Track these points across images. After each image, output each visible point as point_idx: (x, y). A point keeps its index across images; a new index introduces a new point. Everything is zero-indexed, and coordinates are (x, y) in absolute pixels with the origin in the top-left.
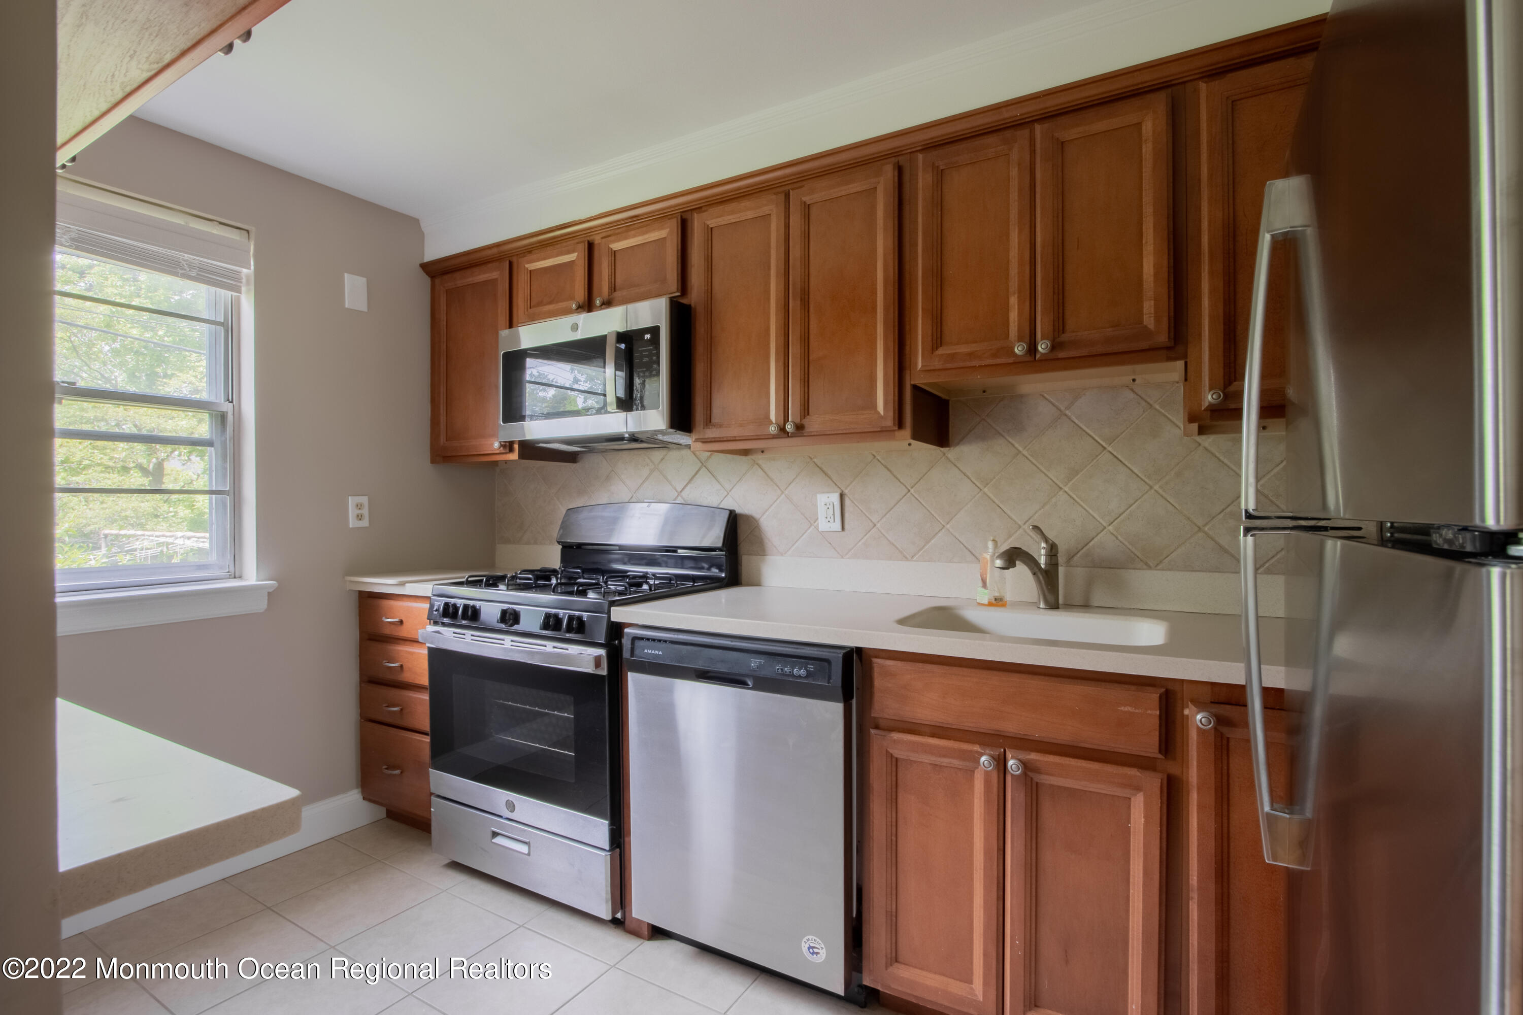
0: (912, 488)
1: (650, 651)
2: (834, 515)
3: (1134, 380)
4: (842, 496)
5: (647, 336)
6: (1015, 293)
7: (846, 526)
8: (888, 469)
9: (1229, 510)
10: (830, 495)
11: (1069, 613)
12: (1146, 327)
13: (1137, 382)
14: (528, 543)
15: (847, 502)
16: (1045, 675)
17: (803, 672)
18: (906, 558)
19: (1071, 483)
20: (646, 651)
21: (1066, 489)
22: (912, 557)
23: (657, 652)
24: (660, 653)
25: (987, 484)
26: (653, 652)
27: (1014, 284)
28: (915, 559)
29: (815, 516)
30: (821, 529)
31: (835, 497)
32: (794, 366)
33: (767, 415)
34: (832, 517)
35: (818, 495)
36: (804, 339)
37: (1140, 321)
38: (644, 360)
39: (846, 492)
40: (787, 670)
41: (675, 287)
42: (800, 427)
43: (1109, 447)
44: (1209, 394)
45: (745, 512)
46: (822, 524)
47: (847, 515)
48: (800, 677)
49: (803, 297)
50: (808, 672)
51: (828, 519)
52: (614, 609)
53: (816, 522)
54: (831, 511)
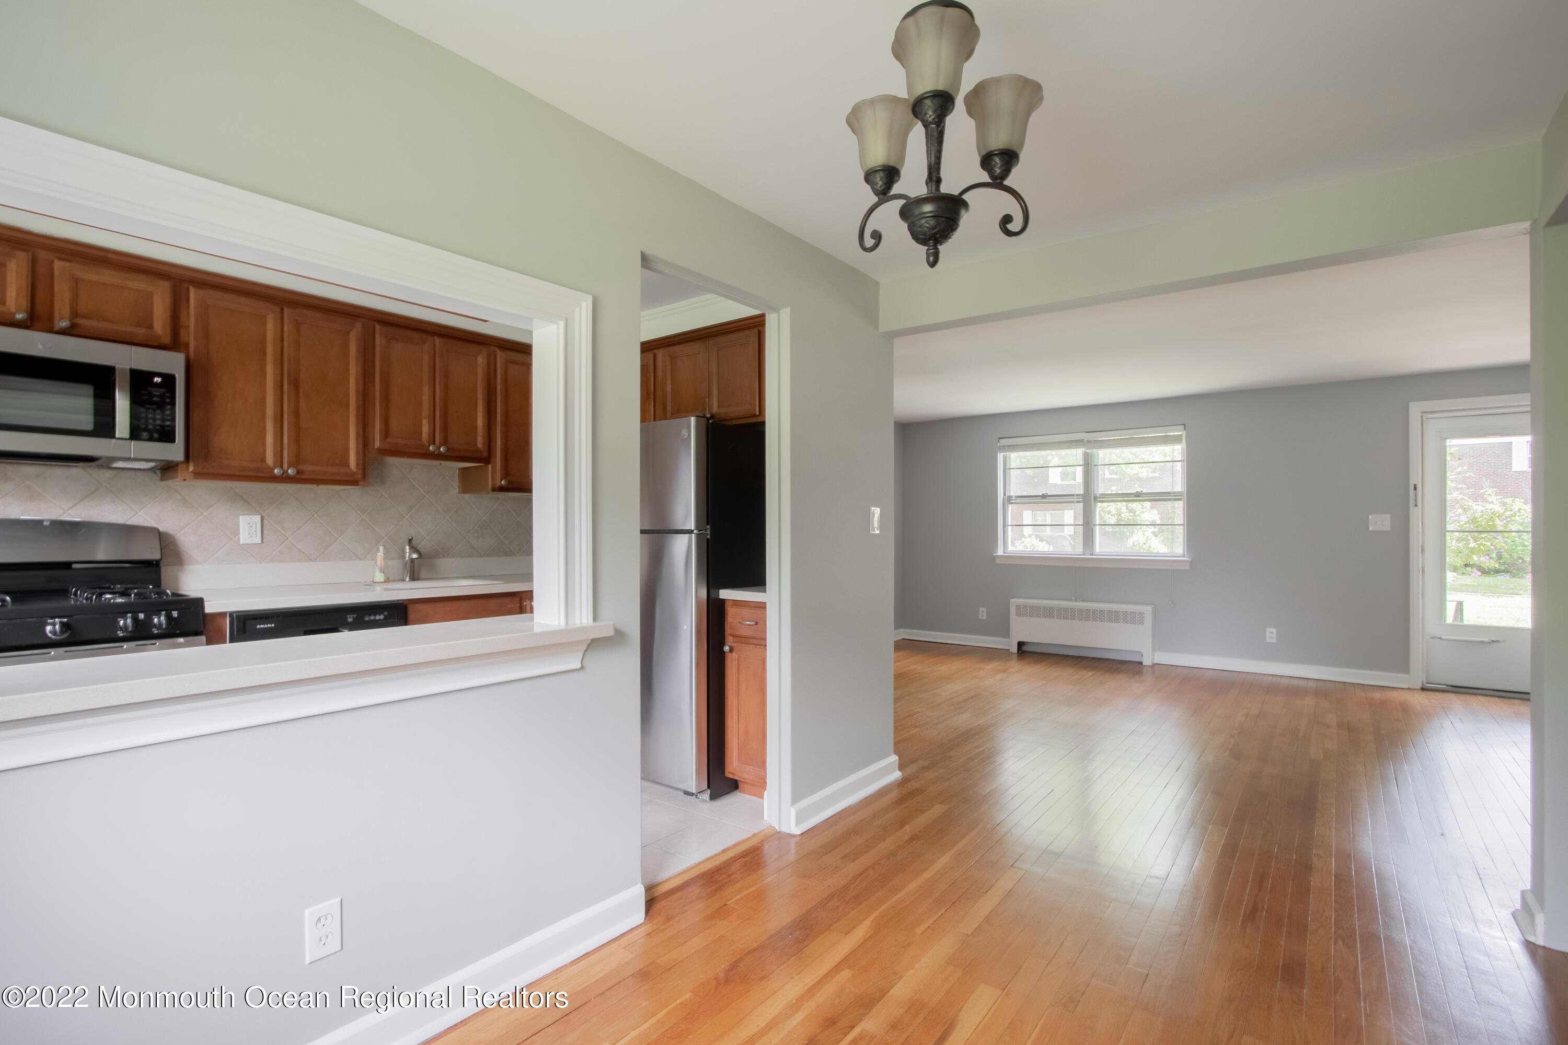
0: (316, 513)
1: (262, 626)
2: (256, 531)
4: (263, 517)
5: (157, 380)
7: (264, 540)
9: (474, 529)
10: (254, 517)
12: (481, 448)
15: (265, 522)
17: (382, 617)
19: (409, 514)
20: (258, 626)
22: (316, 559)
23: (269, 625)
24: (273, 625)
26: (266, 626)
27: (425, 413)
28: (318, 560)
29: (236, 532)
30: (241, 542)
31: (257, 519)
32: (288, 429)
33: (263, 460)
34: (255, 533)
35: (241, 517)
36: (296, 413)
37: (476, 445)
38: (155, 399)
39: (264, 515)
40: (372, 618)
41: (167, 340)
42: (298, 472)
43: (427, 497)
44: (501, 481)
45: (161, 529)
46: (244, 538)
47: (265, 532)
48: (380, 620)
49: (296, 384)
50: (385, 616)
51: (251, 534)
52: (206, 604)
53: (237, 537)
54: (254, 528)
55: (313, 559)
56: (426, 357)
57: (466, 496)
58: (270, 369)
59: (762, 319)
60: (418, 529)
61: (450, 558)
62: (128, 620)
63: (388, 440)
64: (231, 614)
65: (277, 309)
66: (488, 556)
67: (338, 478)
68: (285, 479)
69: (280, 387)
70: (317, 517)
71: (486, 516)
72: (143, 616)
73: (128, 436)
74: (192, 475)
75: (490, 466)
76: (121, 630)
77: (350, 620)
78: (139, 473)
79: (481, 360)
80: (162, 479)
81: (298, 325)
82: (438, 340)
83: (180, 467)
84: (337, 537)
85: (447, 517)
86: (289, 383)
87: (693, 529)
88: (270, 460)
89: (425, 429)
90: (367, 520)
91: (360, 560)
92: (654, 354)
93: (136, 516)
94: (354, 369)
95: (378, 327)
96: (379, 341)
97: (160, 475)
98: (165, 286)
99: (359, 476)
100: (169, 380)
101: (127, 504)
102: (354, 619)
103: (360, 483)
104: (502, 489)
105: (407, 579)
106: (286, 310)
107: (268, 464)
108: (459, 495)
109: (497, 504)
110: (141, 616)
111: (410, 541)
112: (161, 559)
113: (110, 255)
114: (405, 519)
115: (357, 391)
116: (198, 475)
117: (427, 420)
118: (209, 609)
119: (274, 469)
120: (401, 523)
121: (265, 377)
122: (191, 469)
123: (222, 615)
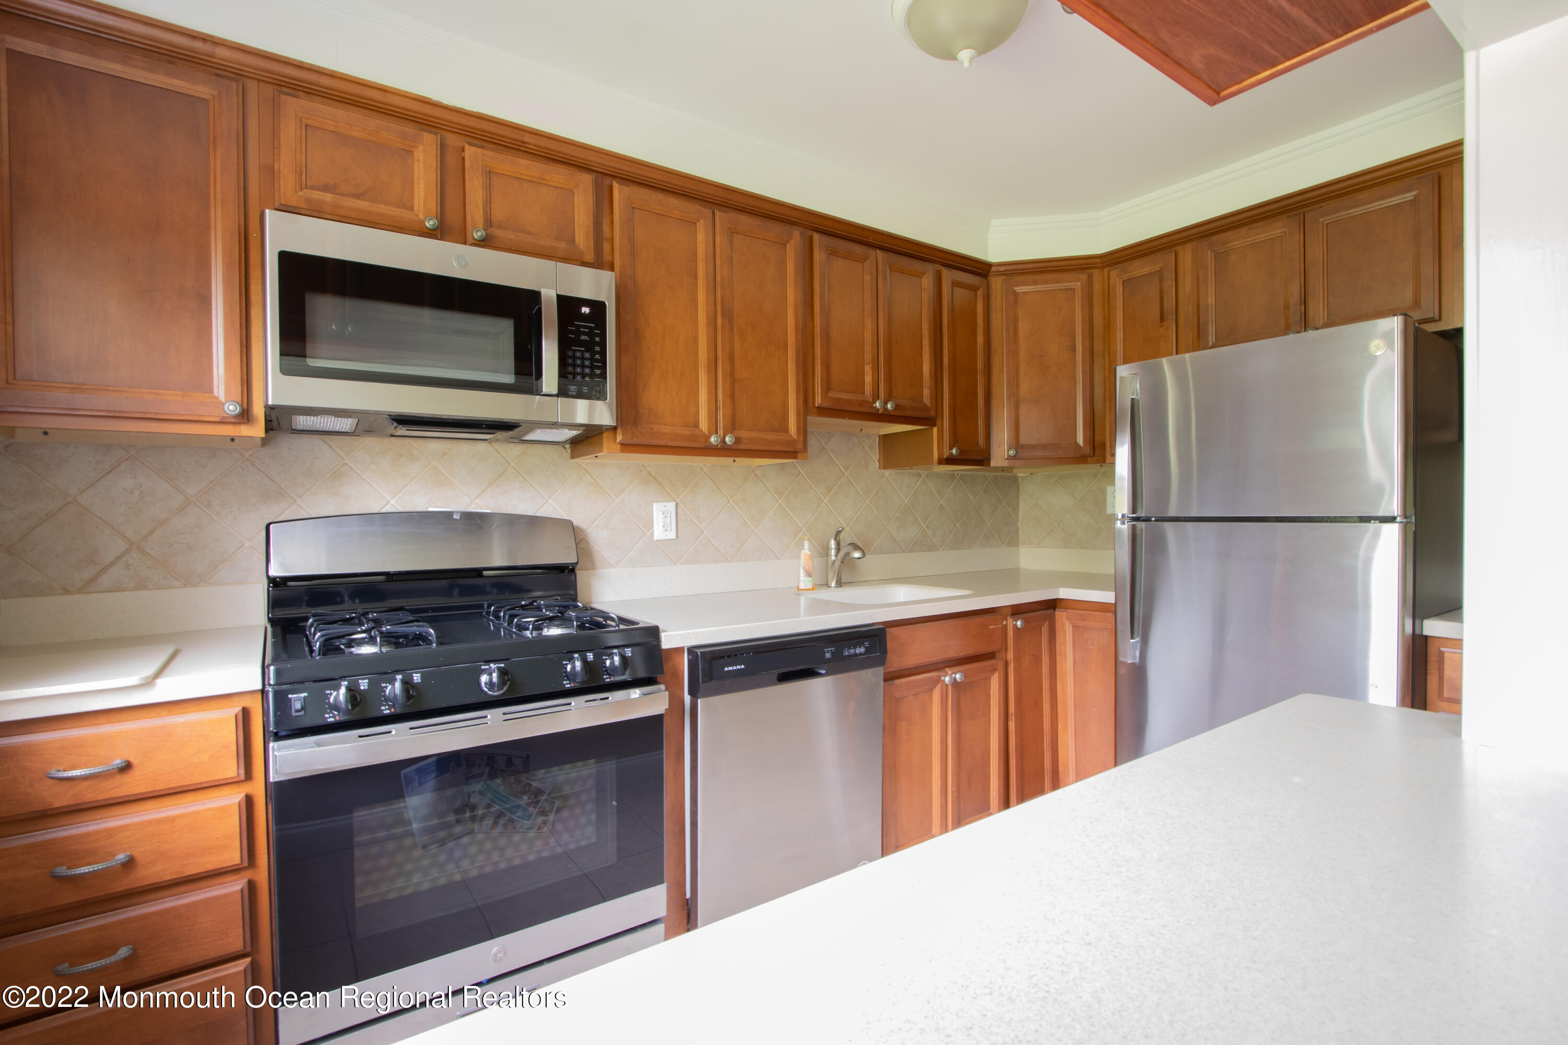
1: (730, 668)
2: (670, 523)
3: (861, 430)
4: (677, 504)
5: (585, 310)
6: (869, 364)
7: (679, 534)
8: (713, 481)
9: (896, 516)
10: (668, 504)
11: (852, 588)
12: (925, 403)
13: (863, 431)
14: (118, 588)
15: (679, 509)
16: (971, 615)
17: (862, 650)
18: (728, 560)
19: (828, 497)
20: (726, 669)
21: (826, 501)
23: (739, 667)
24: (743, 667)
25: (782, 497)
26: (735, 668)
27: (868, 356)
28: (734, 560)
29: (650, 525)
30: (656, 538)
31: (671, 506)
32: (723, 381)
33: (696, 425)
34: (669, 527)
35: (654, 504)
36: (731, 357)
37: (922, 400)
38: (583, 337)
39: (678, 501)
40: (852, 651)
41: (590, 257)
42: (738, 440)
43: (846, 474)
44: (951, 449)
45: (575, 523)
46: (659, 533)
47: (679, 523)
48: (861, 654)
49: (728, 316)
50: (866, 648)
51: (666, 528)
52: (663, 635)
53: (651, 530)
54: (668, 520)
55: (729, 558)
56: (867, 278)
57: (887, 473)
58: (702, 296)
59: (1457, 149)
60: (838, 516)
61: (871, 554)
62: (576, 662)
63: (830, 394)
64: (691, 650)
65: (709, 212)
66: (910, 551)
67: (778, 448)
68: (723, 450)
69: (712, 322)
70: (732, 503)
71: (908, 498)
72: (592, 657)
73: (555, 391)
74: (619, 446)
75: (935, 429)
76: (568, 679)
77: (828, 655)
78: (549, 448)
79: (927, 282)
80: (573, 457)
81: (732, 232)
82: (880, 255)
83: (605, 435)
84: (754, 529)
85: (867, 501)
86: (723, 317)
87: (1396, 515)
88: (704, 426)
89: (868, 379)
90: (784, 505)
91: (778, 559)
92: (1176, 252)
93: (546, 505)
94: (792, 295)
95: (816, 236)
96: (818, 256)
97: (569, 451)
98: (587, 180)
99: (800, 446)
100: (598, 307)
101: (537, 490)
102: (833, 653)
103: (799, 455)
104: (950, 461)
105: (833, 584)
106: (717, 213)
107: (701, 430)
108: (879, 470)
109: (920, 481)
110: (590, 656)
111: (838, 533)
112: (577, 563)
113: (527, 138)
114: (823, 504)
115: (797, 326)
116: (626, 447)
117: (871, 365)
118: (668, 641)
119: (710, 438)
120: (819, 509)
121: (696, 310)
122: (619, 438)
123: (679, 650)
